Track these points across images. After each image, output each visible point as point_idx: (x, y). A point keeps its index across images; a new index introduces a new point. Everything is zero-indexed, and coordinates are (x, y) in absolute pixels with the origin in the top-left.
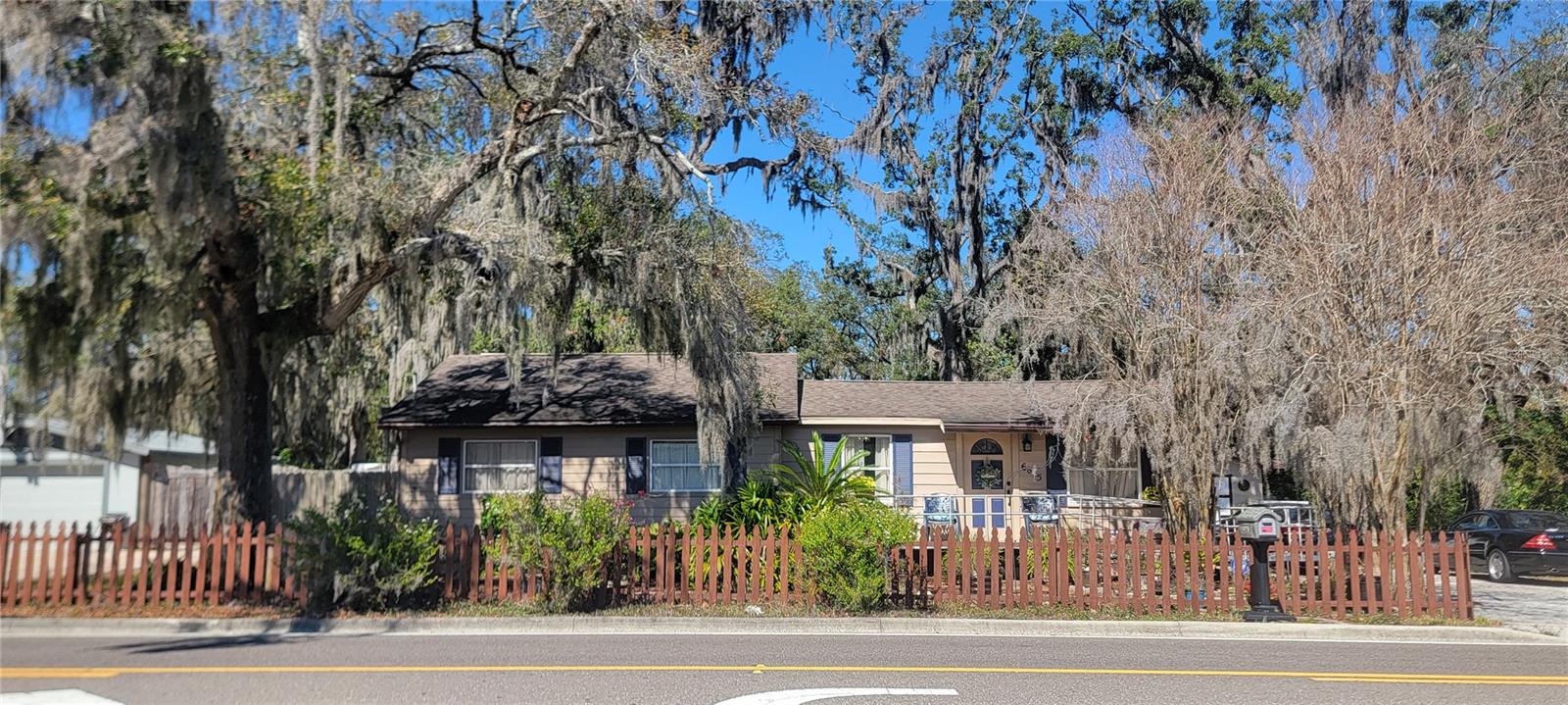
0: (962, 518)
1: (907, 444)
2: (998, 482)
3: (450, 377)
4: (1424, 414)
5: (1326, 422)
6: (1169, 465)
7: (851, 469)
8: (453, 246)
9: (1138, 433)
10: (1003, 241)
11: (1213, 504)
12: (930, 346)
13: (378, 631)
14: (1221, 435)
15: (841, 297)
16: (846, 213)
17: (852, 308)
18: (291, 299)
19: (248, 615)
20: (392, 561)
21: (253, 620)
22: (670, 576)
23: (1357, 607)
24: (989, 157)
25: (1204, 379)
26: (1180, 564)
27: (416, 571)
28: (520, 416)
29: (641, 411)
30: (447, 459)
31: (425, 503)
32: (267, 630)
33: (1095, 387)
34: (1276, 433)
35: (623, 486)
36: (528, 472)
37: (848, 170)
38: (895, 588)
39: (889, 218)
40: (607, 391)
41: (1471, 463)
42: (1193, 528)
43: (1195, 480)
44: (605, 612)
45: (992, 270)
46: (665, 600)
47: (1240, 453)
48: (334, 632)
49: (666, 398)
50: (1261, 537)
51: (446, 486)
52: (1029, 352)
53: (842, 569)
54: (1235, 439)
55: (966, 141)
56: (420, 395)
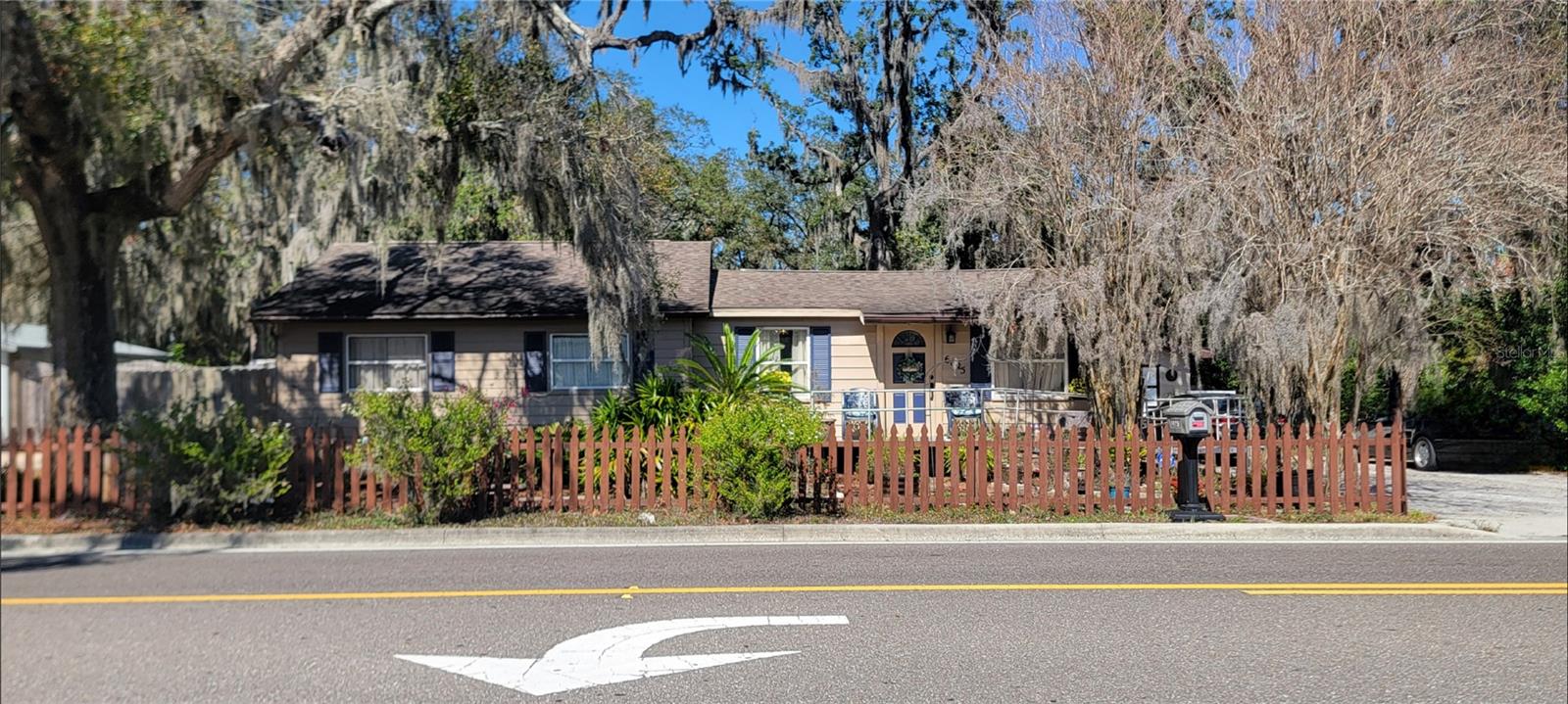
0: (882, 414)
1: (826, 337)
2: (920, 375)
3: (333, 266)
4: (1365, 300)
5: (1261, 309)
6: (1096, 356)
7: (766, 363)
8: (295, 112)
9: (1066, 324)
10: (933, 124)
11: (1140, 396)
12: (857, 236)
13: (219, 546)
14: (1152, 323)
15: (768, 185)
16: (769, 94)
17: (780, 197)
18: (125, 177)
19: (78, 529)
20: (238, 469)
21: (79, 535)
22: (557, 482)
23: (1289, 505)
24: (918, 32)
25: (1134, 265)
26: (1105, 459)
27: (266, 480)
28: (406, 308)
29: (538, 303)
30: (328, 355)
31: (305, 404)
32: (94, 546)
33: (1024, 275)
34: (1211, 321)
35: (522, 383)
36: (417, 369)
37: (770, 47)
38: (802, 491)
39: (816, 100)
40: (504, 282)
41: (1410, 350)
42: (1119, 422)
43: (1123, 371)
44: (481, 523)
45: (921, 155)
46: (552, 508)
47: (1171, 342)
48: (171, 549)
49: (567, 289)
50: (1191, 432)
51: (328, 385)
52: (954, 236)
53: (742, 472)
54: (1166, 327)
55: (895, 16)
56: (297, 286)
